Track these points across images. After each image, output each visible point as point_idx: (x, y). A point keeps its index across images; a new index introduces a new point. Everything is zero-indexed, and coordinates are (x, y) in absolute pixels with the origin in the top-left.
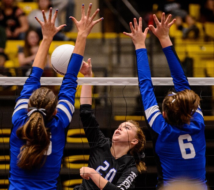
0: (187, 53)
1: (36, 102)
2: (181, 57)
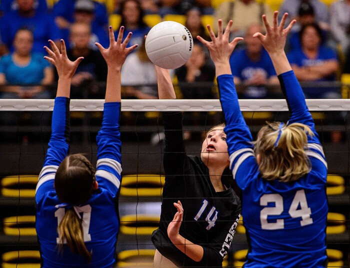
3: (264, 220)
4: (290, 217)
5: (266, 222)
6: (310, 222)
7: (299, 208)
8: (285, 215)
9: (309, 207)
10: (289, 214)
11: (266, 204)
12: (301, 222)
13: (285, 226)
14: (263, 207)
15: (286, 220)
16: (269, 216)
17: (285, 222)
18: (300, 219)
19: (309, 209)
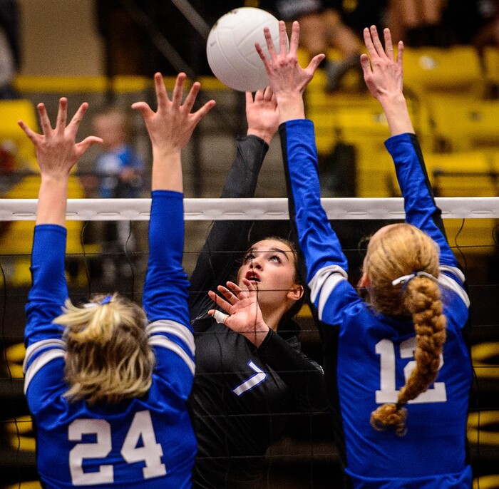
0: (338, 131)
2: (323, 143)
3: (77, 468)
4: (124, 462)
5: (81, 471)
6: (161, 471)
7: (140, 444)
8: (114, 458)
9: (157, 442)
10: (121, 456)
11: (79, 438)
12: (145, 470)
13: (115, 477)
14: (74, 443)
15: (118, 466)
16: (84, 460)
17: (115, 470)
18: (142, 464)
19: (159, 447)
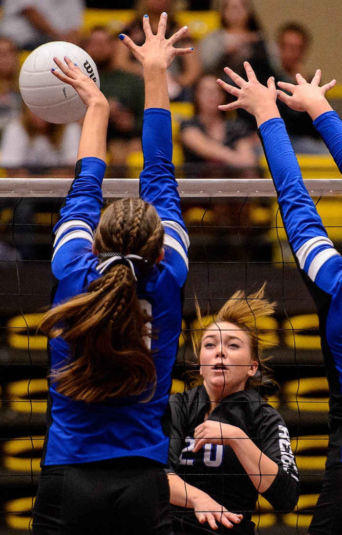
1: (118, 239)
